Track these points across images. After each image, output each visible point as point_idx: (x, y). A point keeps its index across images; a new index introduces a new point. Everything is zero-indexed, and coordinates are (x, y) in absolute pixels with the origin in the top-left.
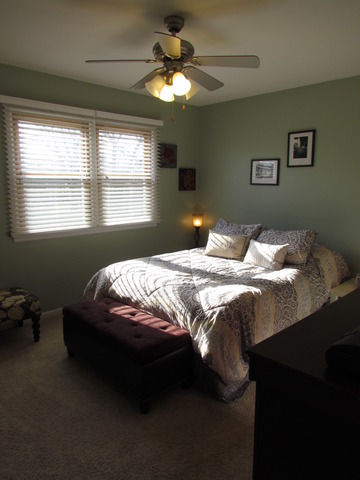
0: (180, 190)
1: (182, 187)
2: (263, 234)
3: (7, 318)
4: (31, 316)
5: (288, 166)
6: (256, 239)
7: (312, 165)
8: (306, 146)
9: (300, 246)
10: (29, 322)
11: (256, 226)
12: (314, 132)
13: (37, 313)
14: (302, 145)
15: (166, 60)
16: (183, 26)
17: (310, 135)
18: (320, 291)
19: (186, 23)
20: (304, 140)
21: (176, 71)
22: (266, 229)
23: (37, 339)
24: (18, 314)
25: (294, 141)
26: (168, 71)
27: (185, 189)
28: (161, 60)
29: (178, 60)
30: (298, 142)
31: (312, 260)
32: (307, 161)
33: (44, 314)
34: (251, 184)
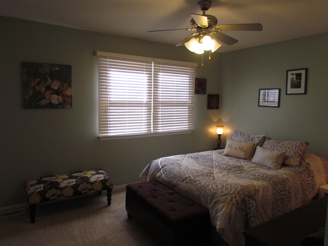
0: (208, 109)
1: (210, 107)
2: (266, 142)
3: (92, 189)
4: (107, 188)
5: (286, 94)
6: (261, 146)
7: (305, 93)
8: (300, 79)
9: (295, 153)
10: (105, 192)
11: (261, 136)
12: (307, 70)
13: (110, 187)
14: (297, 79)
15: (198, 28)
16: (210, 6)
17: (303, 72)
18: (310, 187)
19: (212, 4)
20: (299, 76)
21: (205, 34)
22: (269, 139)
23: (109, 203)
24: (99, 187)
25: (291, 76)
26: (200, 35)
27: (212, 108)
28: (195, 28)
29: (207, 28)
30: (294, 77)
31: (304, 164)
32: (302, 90)
33: (115, 188)
34: (259, 106)
